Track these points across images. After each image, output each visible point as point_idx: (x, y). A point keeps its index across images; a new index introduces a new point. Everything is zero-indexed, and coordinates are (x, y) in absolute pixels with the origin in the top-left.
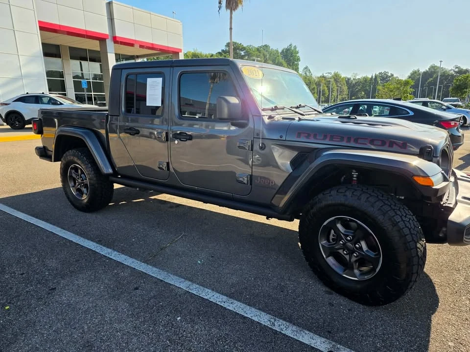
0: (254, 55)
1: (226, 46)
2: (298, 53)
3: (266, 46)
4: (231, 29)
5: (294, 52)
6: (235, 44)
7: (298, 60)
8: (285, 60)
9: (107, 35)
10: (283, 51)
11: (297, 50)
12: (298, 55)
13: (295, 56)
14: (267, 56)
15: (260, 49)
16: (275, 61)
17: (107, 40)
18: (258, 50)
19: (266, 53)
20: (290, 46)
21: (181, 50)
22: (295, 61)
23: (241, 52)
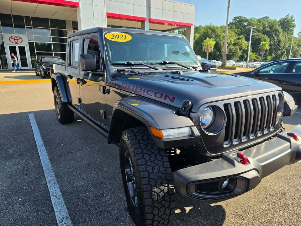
0: (255, 24)
1: (233, 19)
2: (294, 21)
3: (266, 17)
4: (229, 7)
5: (290, 21)
6: (241, 18)
7: (294, 26)
8: (281, 27)
9: (145, 18)
10: (280, 21)
11: (293, 18)
12: (294, 23)
13: (291, 24)
14: (265, 25)
15: (261, 20)
16: (273, 28)
17: (145, 21)
18: (259, 21)
19: (265, 23)
20: (287, 16)
21: (192, 25)
22: (291, 27)
23: (245, 23)
